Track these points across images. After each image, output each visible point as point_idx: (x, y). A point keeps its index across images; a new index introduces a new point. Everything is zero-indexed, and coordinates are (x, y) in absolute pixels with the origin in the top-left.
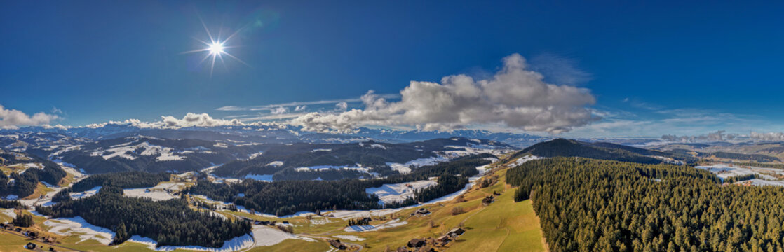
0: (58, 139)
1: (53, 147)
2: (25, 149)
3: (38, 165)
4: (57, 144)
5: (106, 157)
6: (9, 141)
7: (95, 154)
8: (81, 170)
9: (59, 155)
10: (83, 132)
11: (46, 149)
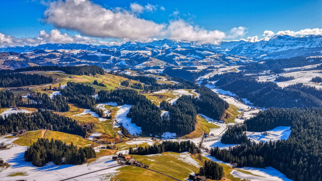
0: (203, 57)
1: (201, 68)
2: (162, 70)
3: (190, 91)
4: (204, 64)
5: (282, 85)
6: (140, 59)
7: (262, 79)
8: (245, 100)
9: (211, 79)
10: (237, 48)
11: (191, 71)
